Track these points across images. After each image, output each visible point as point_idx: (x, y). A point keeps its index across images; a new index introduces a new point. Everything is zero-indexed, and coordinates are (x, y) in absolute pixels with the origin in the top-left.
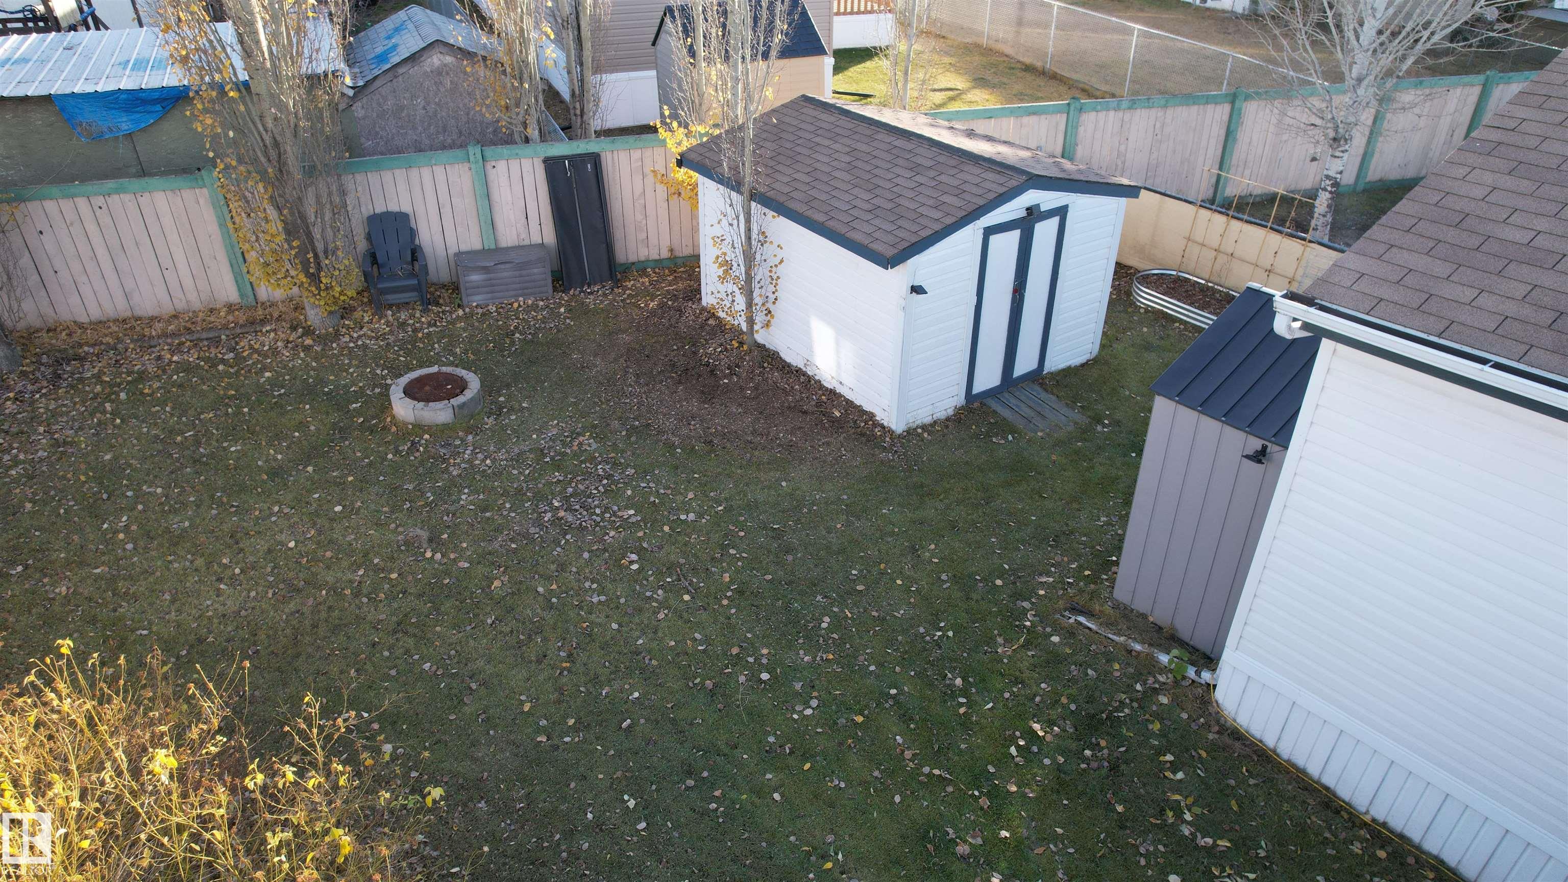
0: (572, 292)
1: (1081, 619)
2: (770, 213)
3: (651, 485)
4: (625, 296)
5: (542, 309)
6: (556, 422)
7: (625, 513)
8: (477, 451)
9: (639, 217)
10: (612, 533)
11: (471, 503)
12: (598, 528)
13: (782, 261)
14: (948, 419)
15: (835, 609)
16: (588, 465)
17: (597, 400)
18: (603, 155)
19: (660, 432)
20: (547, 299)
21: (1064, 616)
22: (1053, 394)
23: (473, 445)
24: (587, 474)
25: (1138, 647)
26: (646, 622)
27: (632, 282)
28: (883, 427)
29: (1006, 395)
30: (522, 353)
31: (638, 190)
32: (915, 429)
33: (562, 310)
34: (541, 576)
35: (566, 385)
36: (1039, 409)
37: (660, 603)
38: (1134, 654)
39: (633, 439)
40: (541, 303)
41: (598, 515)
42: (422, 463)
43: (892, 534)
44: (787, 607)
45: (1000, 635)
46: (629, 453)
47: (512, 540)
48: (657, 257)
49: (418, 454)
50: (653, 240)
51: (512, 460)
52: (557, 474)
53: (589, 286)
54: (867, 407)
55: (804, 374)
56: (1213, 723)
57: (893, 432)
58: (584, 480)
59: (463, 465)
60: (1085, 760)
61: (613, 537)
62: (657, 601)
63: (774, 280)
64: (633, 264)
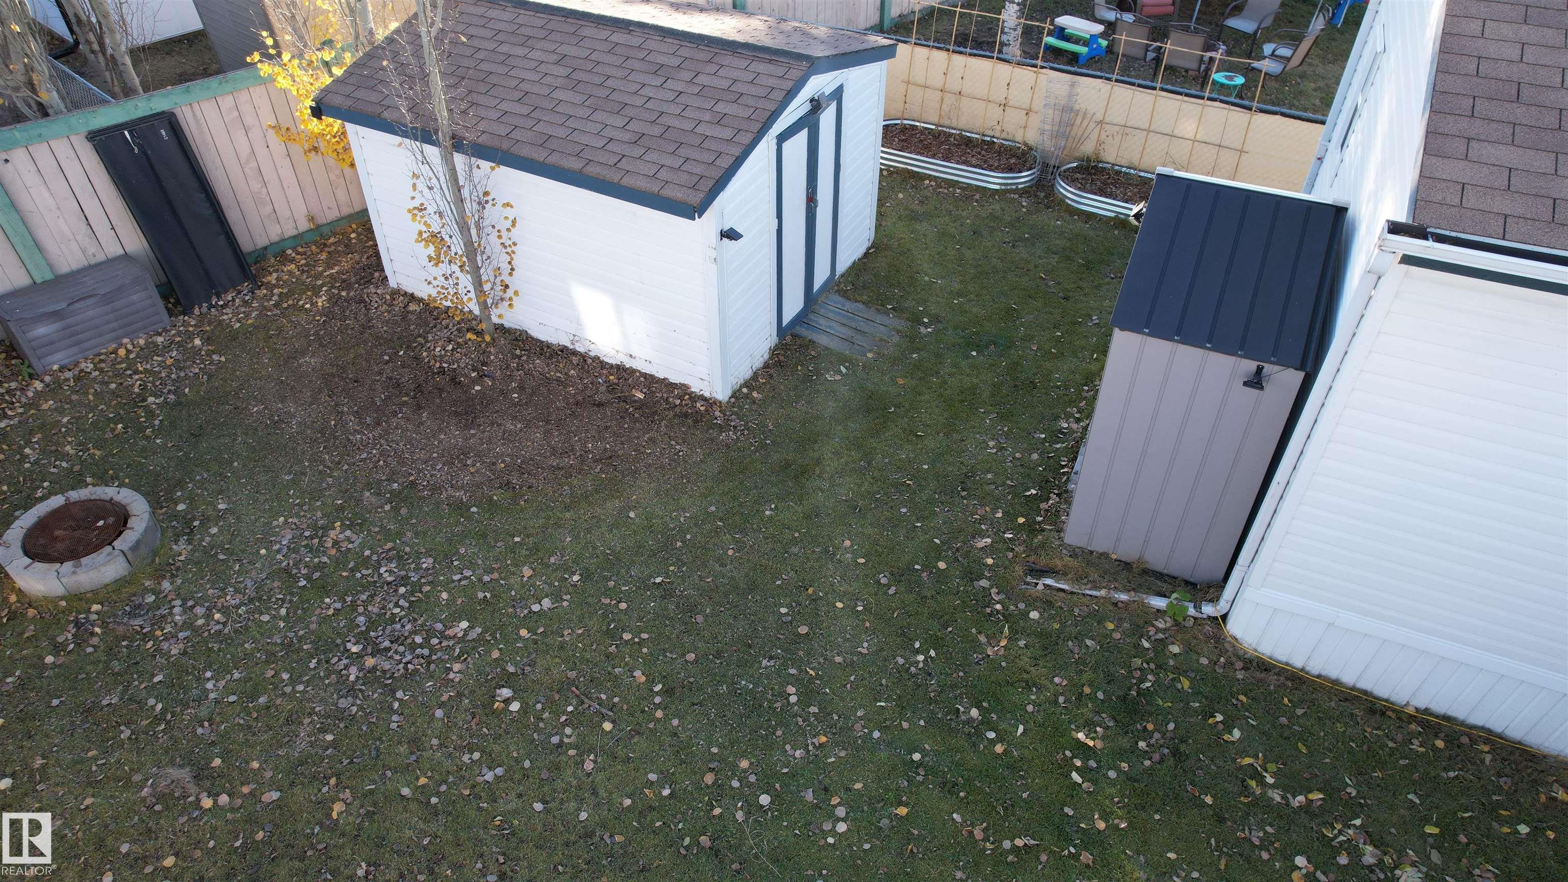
0: (197, 311)
1: (1049, 581)
2: (486, 165)
3: (467, 573)
4: (275, 298)
5: (167, 348)
6: (282, 519)
7: (456, 630)
8: (190, 603)
9: (255, 185)
10: (457, 667)
11: (228, 691)
12: (433, 666)
13: (514, 223)
14: (766, 366)
15: (793, 671)
16: (364, 572)
17: (321, 468)
18: (178, 112)
19: (436, 489)
20: (165, 330)
21: (1028, 584)
22: (856, 301)
23: (178, 595)
24: (373, 587)
25: (1123, 597)
26: (574, 783)
27: (275, 275)
28: (705, 399)
29: (812, 316)
30: (173, 424)
31: (244, 150)
32: (740, 390)
33: (197, 342)
34: (395, 771)
35: (266, 457)
36: (854, 325)
37: (577, 747)
38: (1120, 605)
39: (404, 511)
40: (160, 339)
41: (421, 646)
42: (111, 653)
43: (794, 541)
44: (734, 692)
45: (980, 633)
46: (409, 534)
47: (323, 730)
48: (295, 232)
49: (95, 641)
50: (283, 212)
51: (251, 600)
52: (327, 600)
53: (219, 297)
54: (675, 379)
55: (575, 353)
56: (1234, 659)
57: (720, 402)
58: (372, 596)
59: (181, 635)
60: (1146, 754)
61: (459, 672)
62: (571, 746)
63: (510, 248)
64: (265, 248)
